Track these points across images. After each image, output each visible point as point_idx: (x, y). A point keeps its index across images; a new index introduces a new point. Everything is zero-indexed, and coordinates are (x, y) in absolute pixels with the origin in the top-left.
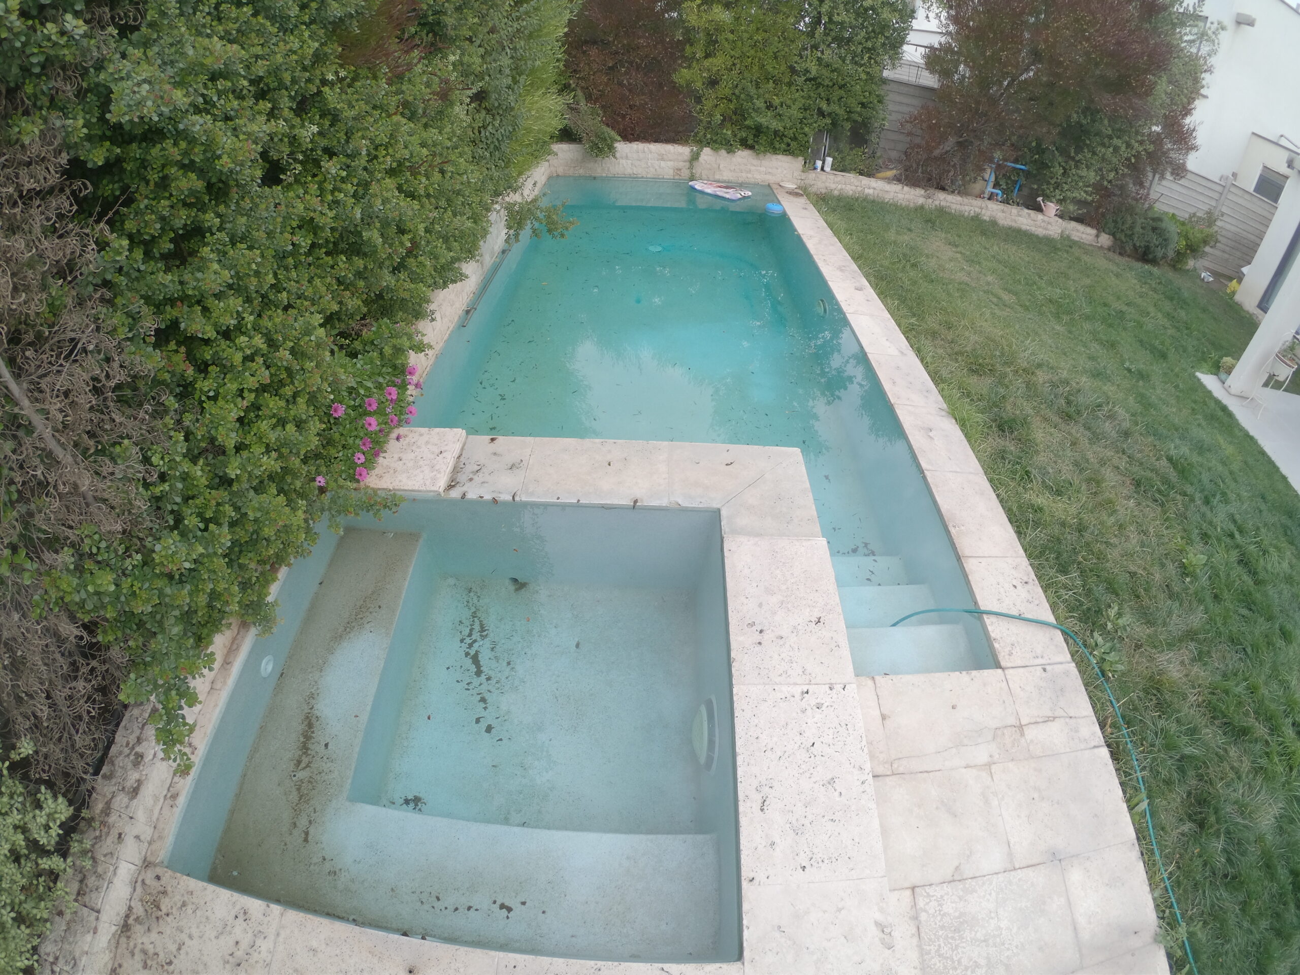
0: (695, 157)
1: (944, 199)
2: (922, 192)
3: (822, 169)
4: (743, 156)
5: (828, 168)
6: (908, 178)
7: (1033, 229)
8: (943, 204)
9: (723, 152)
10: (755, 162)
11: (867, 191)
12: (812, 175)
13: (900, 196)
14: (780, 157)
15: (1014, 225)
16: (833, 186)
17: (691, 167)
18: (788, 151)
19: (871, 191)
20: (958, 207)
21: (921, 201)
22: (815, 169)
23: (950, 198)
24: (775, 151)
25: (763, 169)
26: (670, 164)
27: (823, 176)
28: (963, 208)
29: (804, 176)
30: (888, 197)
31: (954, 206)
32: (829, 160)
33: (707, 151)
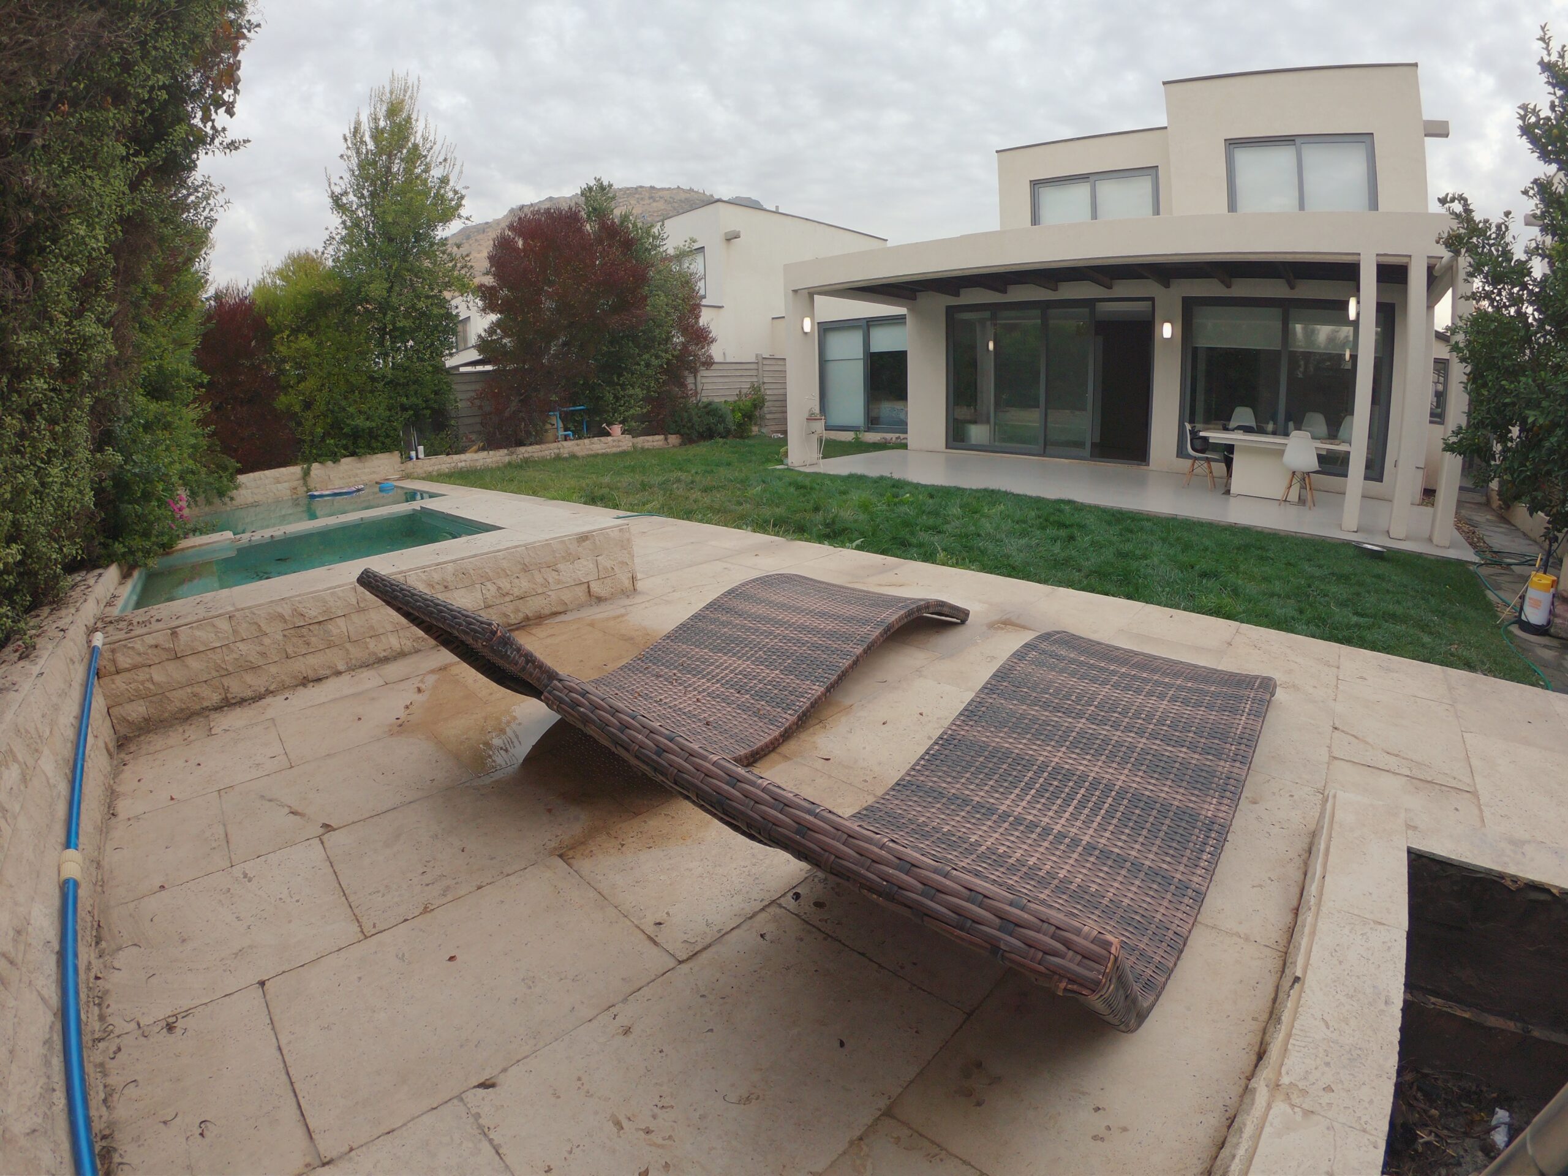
0: (306, 473)
1: (525, 452)
2: (506, 451)
3: (417, 458)
4: (347, 464)
5: (421, 455)
6: (491, 444)
7: (609, 450)
8: (526, 455)
9: (330, 463)
10: (359, 465)
11: (460, 465)
12: (410, 464)
13: (489, 460)
14: (379, 455)
15: (591, 452)
16: (430, 469)
17: (305, 484)
18: (385, 449)
19: (463, 464)
20: (540, 454)
21: (507, 459)
22: (411, 459)
23: (530, 449)
24: (373, 451)
25: (366, 470)
26: (286, 485)
27: (420, 463)
28: (543, 454)
29: (403, 467)
30: (479, 464)
31: (535, 455)
32: (421, 448)
33: (315, 466)
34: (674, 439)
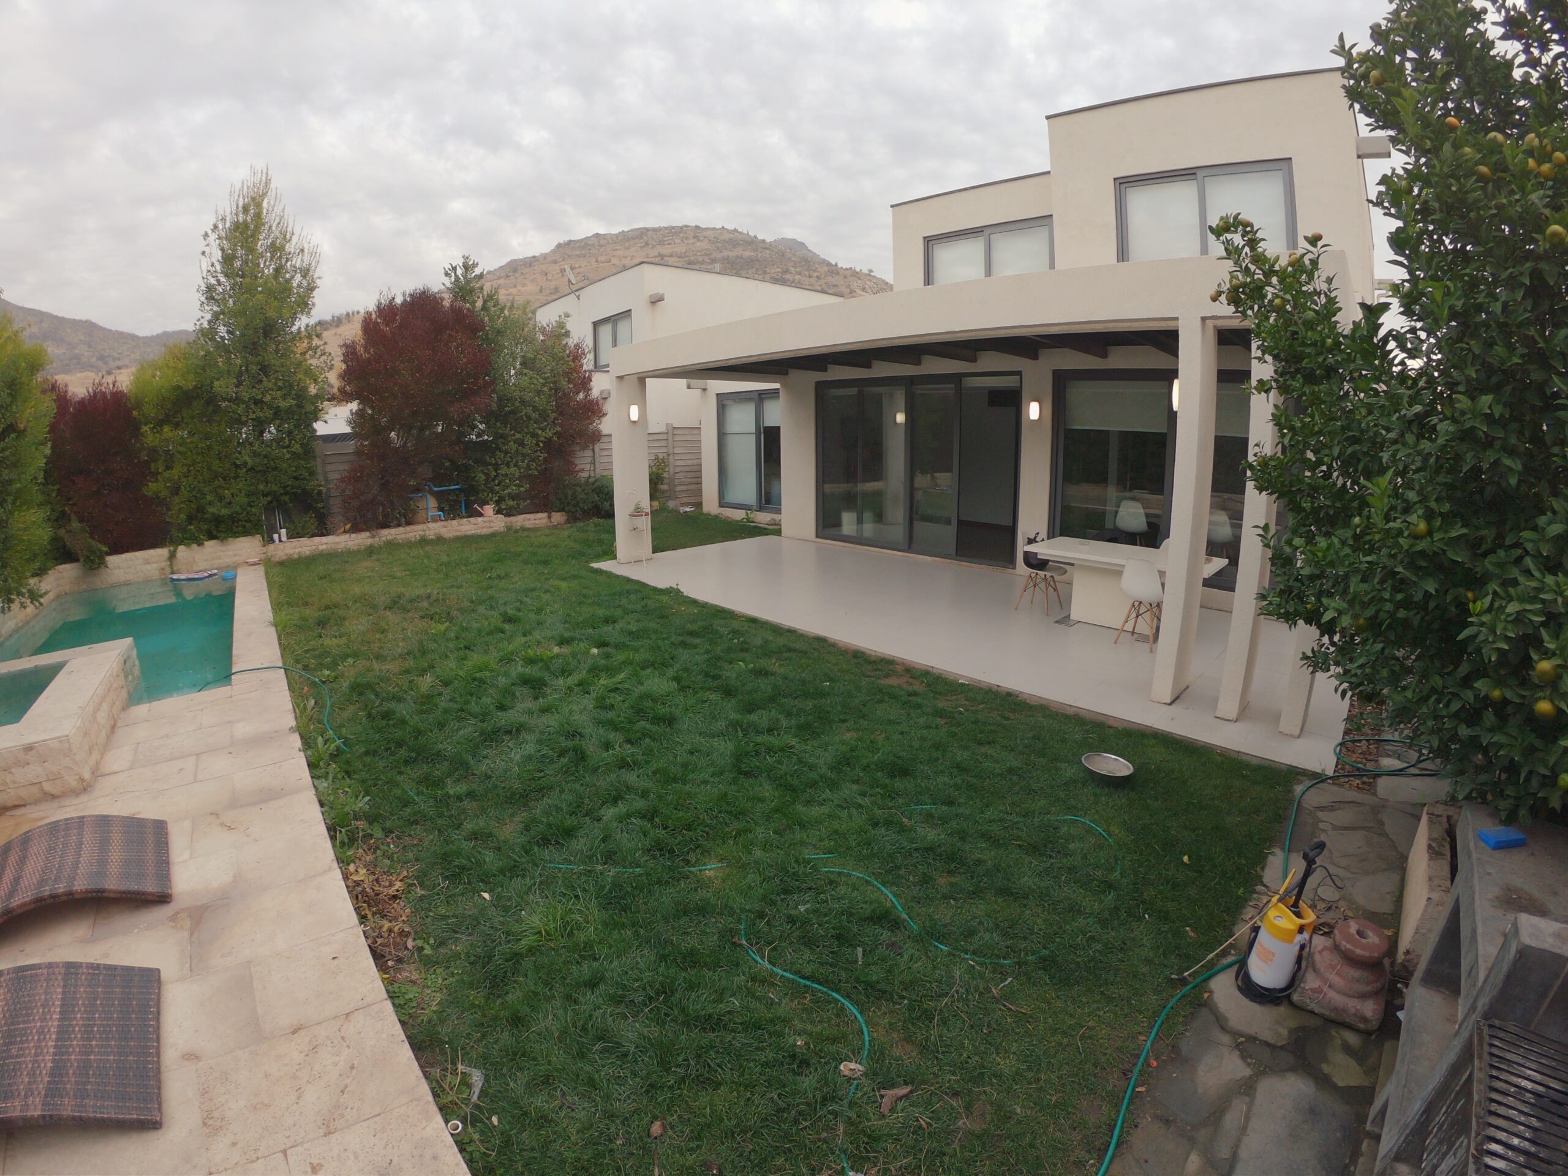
0: (172, 556)
1: (388, 534)
2: (368, 534)
3: (280, 541)
4: (211, 546)
5: (284, 538)
7: (479, 531)
8: (389, 538)
9: (195, 546)
10: (223, 548)
11: (321, 548)
12: (271, 547)
13: (351, 543)
14: (241, 539)
15: (458, 534)
16: (292, 552)
17: (171, 565)
18: (246, 533)
19: (324, 547)
20: (403, 536)
21: (369, 541)
22: (273, 541)
23: (393, 531)
24: (236, 535)
25: (230, 553)
26: (155, 566)
27: (281, 546)
28: (408, 536)
29: (264, 550)
30: (340, 547)
31: (399, 537)
32: (283, 531)
33: (181, 548)
34: (558, 517)
